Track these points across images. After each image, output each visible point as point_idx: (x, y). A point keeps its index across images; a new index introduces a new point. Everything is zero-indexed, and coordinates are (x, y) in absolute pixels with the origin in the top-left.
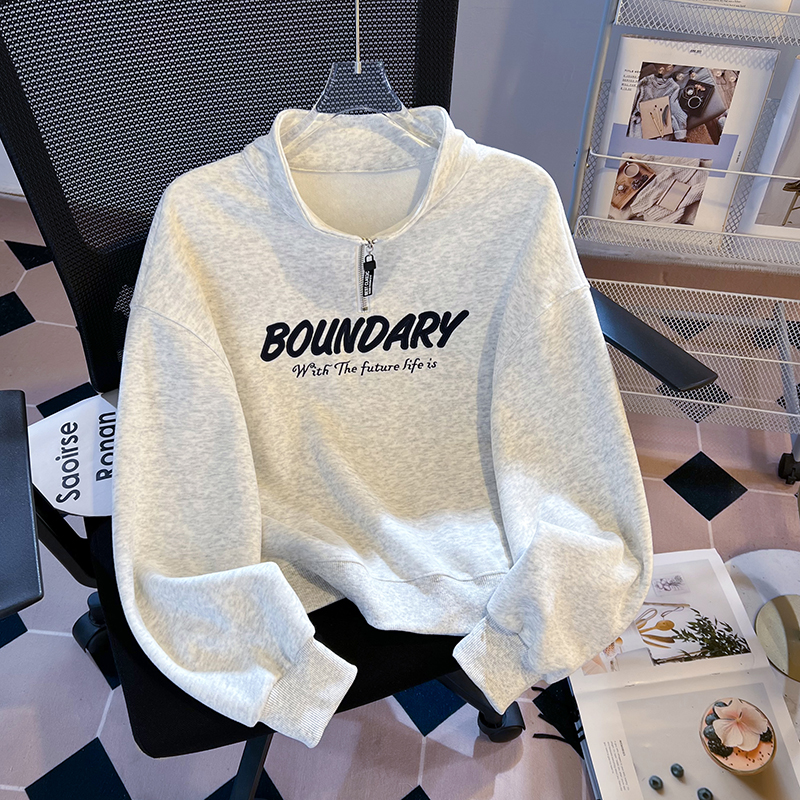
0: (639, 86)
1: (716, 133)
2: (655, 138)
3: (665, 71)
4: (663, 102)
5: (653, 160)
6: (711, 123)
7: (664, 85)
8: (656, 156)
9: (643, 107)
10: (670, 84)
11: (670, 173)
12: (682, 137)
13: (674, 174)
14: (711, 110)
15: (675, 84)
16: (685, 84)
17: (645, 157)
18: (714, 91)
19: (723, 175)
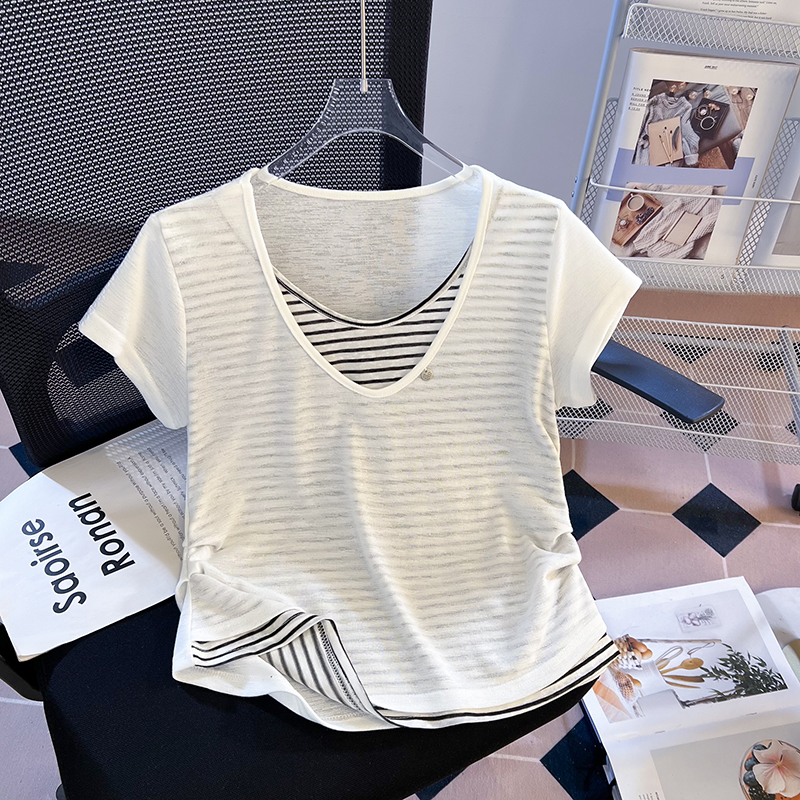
0: (649, 106)
1: (730, 156)
2: (664, 165)
3: (677, 89)
4: (673, 123)
5: (660, 190)
6: (725, 145)
7: (675, 105)
8: (664, 186)
9: (652, 129)
10: (682, 104)
11: (679, 203)
12: (694, 162)
13: (683, 205)
14: (725, 131)
15: (688, 104)
16: (698, 103)
17: (652, 187)
18: (728, 110)
19: (738, 202)
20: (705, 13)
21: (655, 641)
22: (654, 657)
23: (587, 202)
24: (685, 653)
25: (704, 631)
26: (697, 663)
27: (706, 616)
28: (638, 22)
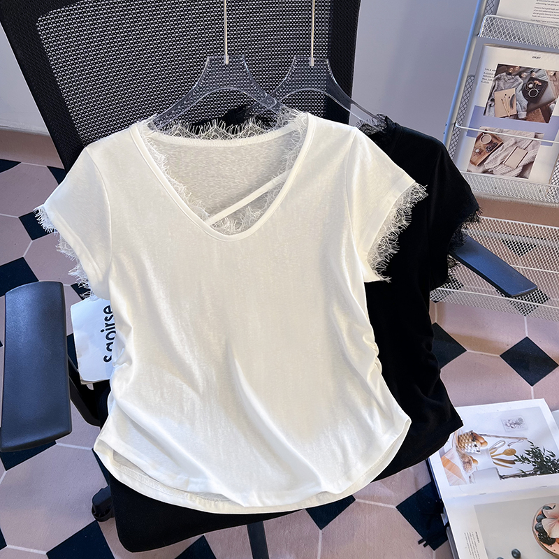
0: (495, 80)
1: (547, 115)
2: (504, 117)
3: (514, 71)
4: (511, 92)
5: (502, 132)
6: (544, 107)
7: (512, 80)
8: (505, 129)
9: (497, 95)
10: (517, 80)
11: (513, 142)
12: (523, 117)
13: (516, 143)
14: (545, 98)
15: (520, 80)
16: (527, 80)
17: (497, 130)
18: (547, 85)
19: (551, 144)
20: (533, 22)
21: (489, 436)
22: (489, 446)
23: (453, 137)
24: (506, 445)
25: (517, 432)
26: (512, 452)
27: (519, 423)
28: (489, 27)
